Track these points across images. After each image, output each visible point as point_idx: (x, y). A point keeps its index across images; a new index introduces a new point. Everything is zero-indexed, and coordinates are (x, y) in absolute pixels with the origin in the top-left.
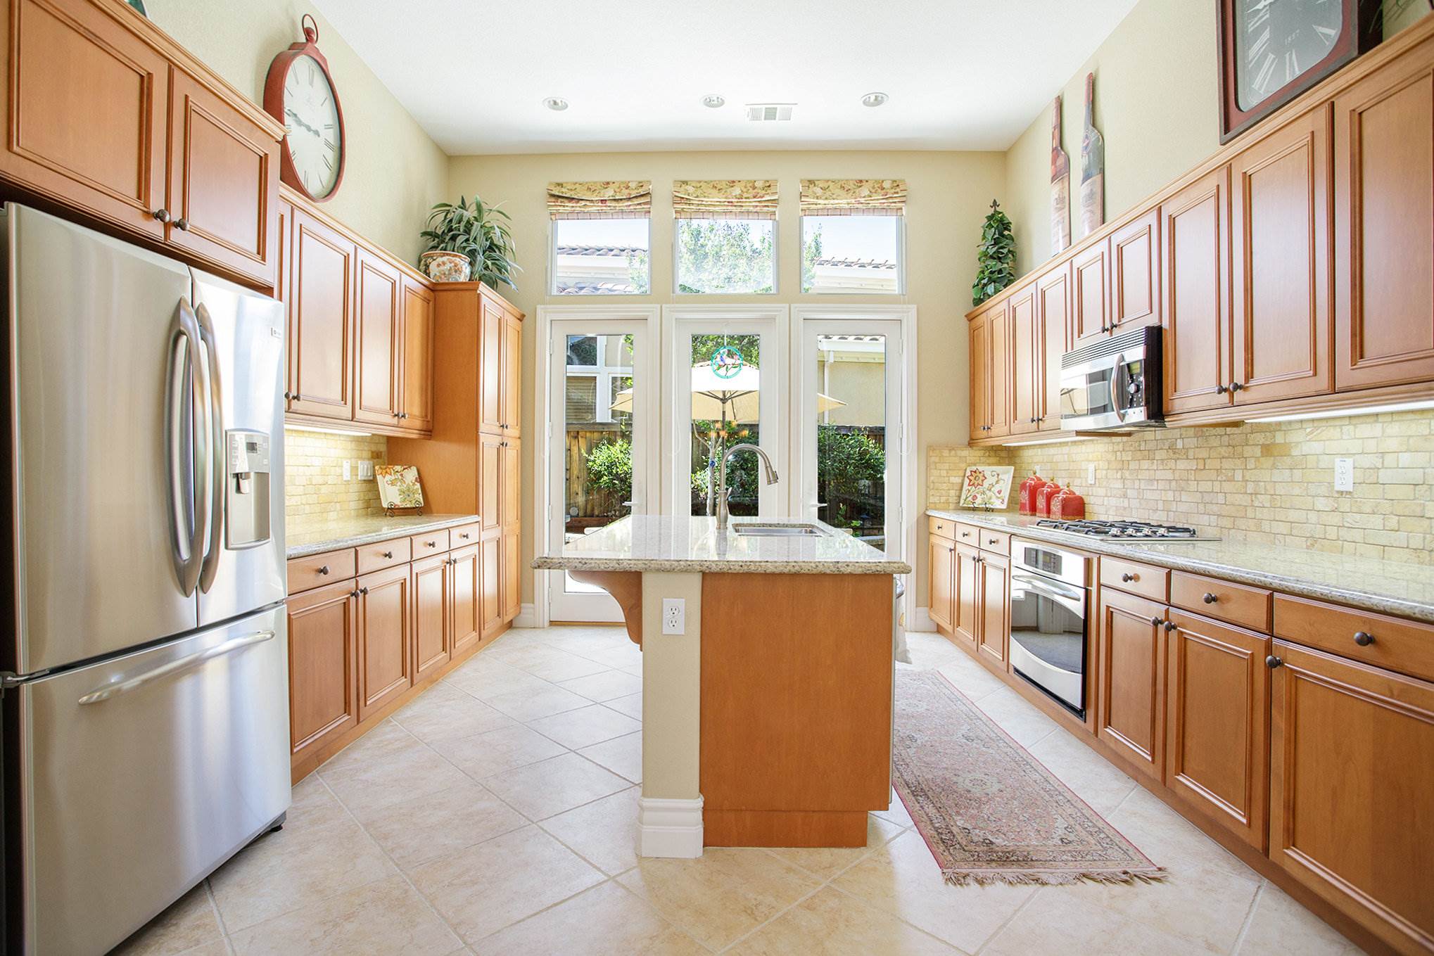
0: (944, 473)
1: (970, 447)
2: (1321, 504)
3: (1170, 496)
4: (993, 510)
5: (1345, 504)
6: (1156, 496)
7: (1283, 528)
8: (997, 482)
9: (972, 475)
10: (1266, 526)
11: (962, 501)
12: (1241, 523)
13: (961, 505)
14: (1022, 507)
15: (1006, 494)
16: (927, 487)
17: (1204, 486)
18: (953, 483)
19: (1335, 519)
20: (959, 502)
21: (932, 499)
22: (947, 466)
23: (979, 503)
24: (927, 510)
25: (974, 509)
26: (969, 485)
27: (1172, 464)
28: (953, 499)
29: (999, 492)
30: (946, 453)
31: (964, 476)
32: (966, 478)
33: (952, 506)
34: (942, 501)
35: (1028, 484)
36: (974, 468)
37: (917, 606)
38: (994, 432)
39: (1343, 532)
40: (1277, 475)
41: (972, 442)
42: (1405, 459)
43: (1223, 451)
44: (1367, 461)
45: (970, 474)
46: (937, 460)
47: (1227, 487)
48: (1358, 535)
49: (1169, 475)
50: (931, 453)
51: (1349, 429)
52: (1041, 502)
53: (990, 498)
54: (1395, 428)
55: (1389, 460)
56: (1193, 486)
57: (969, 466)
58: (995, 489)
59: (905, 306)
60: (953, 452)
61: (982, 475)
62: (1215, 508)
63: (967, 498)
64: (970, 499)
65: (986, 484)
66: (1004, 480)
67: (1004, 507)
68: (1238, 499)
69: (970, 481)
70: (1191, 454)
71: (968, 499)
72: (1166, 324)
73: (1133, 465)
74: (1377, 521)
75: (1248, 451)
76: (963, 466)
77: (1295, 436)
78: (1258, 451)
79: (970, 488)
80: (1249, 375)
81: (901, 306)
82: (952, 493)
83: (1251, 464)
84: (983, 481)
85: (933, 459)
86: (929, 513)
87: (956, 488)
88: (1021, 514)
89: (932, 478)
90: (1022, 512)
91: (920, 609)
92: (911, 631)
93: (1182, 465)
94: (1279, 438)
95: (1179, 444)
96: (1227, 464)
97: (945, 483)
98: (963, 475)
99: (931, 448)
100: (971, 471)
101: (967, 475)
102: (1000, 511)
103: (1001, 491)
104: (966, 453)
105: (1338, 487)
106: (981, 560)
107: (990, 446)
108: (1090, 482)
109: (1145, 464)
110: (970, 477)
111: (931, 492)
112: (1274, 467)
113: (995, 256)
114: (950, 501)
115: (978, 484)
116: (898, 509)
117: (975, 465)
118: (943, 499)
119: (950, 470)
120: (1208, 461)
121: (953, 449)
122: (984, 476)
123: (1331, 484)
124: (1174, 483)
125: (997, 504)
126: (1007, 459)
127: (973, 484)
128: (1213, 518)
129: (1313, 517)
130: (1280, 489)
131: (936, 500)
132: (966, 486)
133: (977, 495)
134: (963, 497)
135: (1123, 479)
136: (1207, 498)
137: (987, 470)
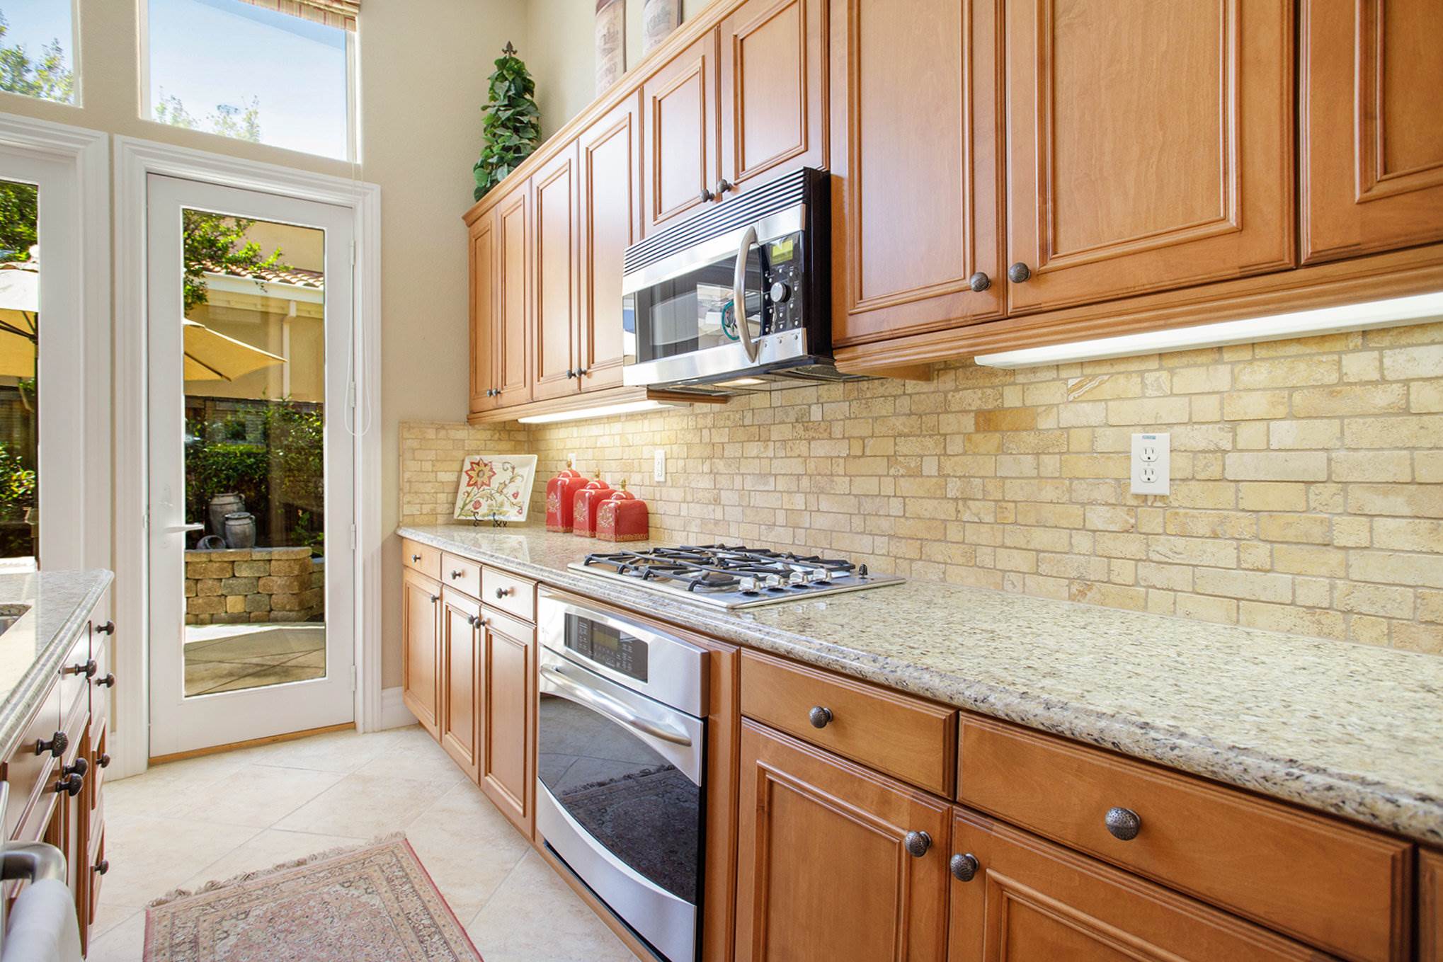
0: (428, 466)
1: (470, 425)
2: (1098, 517)
3: (799, 502)
4: (505, 524)
5: (1152, 520)
6: (773, 500)
7: (1020, 561)
8: (512, 480)
9: (472, 469)
10: (985, 557)
11: (457, 512)
12: (936, 551)
13: (456, 516)
14: (551, 519)
15: (525, 499)
16: (400, 489)
17: (871, 485)
18: (443, 483)
19: (1133, 546)
20: (453, 513)
21: (407, 510)
22: (432, 455)
23: (483, 513)
24: (398, 526)
25: (476, 523)
26: (469, 485)
27: (802, 448)
28: (443, 508)
29: (515, 495)
30: (431, 434)
31: (461, 470)
32: (464, 474)
33: (441, 519)
34: (425, 511)
35: (559, 483)
36: (476, 458)
37: (383, 689)
38: (506, 398)
39: (1146, 571)
40: (1008, 466)
41: (473, 417)
42: (1285, 432)
43: (899, 424)
44: (1200, 438)
45: (469, 467)
46: (415, 444)
47: (907, 486)
48: (1179, 577)
49: (796, 466)
50: (406, 435)
51: (1157, 377)
52: (581, 512)
53: (502, 505)
54: (1259, 373)
55: (1249, 435)
56: (842, 484)
57: (469, 454)
58: (510, 490)
59: (359, 183)
60: (442, 433)
61: (488, 468)
62: (885, 524)
63: (465, 505)
64: (470, 507)
65: (495, 483)
66: (522, 477)
67: (522, 518)
68: (928, 507)
69: (471, 478)
70: (837, 430)
71: (467, 508)
72: (839, 168)
73: (731, 451)
74: (1224, 553)
75: (949, 423)
76: (460, 454)
77: (1046, 393)
78: (969, 423)
79: (469, 489)
80: (1048, 248)
81: (350, 181)
82: (442, 497)
83: (955, 446)
84: (490, 478)
85: (409, 443)
86: (402, 533)
87: (448, 491)
88: (548, 531)
89: (407, 475)
90: (551, 528)
91: (389, 691)
92: (374, 732)
93: (821, 448)
94: (1012, 398)
95: (816, 413)
96: (905, 447)
97: (429, 482)
98: (459, 469)
99: (405, 425)
100: (472, 463)
101: (465, 469)
102: (516, 525)
103: (518, 493)
104: (462, 434)
105: (1138, 487)
106: (484, 624)
107: (499, 423)
108: (657, 479)
109: (753, 449)
110: (469, 473)
111: (407, 498)
112: (1001, 450)
113: (510, 124)
114: (439, 510)
115: (483, 484)
116: (350, 527)
117: (478, 452)
118: (426, 509)
119: (437, 460)
120: (870, 442)
121: (443, 427)
122: (491, 470)
123: (1122, 483)
124: (805, 482)
125: (512, 515)
126: (526, 444)
127: (475, 484)
128: (881, 543)
129: (1083, 542)
130: (1015, 491)
131: (415, 510)
132: (463, 488)
133: (481, 500)
134: (459, 503)
135: (714, 473)
136: (868, 506)
137: (496, 460)
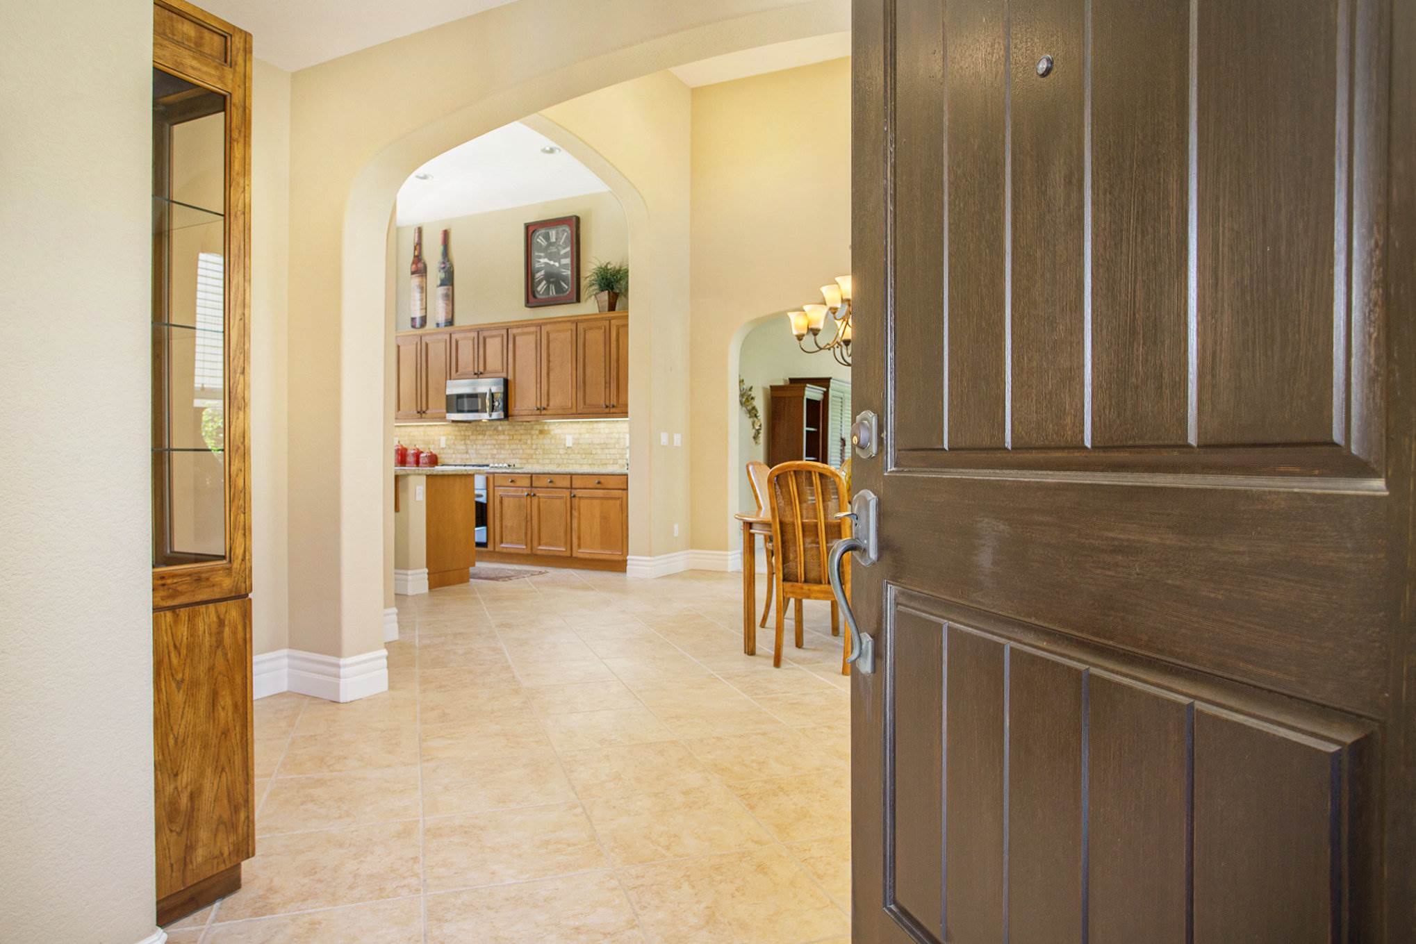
2: (561, 451)
3: (495, 451)
5: (569, 451)
6: (486, 452)
7: (547, 461)
10: (541, 461)
12: (530, 461)
17: (514, 446)
19: (566, 456)
27: (496, 437)
39: (569, 461)
40: (545, 441)
42: (587, 436)
43: (522, 432)
44: (576, 436)
47: (524, 446)
48: (573, 461)
49: (494, 442)
51: (570, 425)
52: (411, 459)
54: (584, 426)
55: (583, 436)
56: (507, 446)
62: (519, 456)
68: (528, 451)
70: (506, 433)
72: (510, 378)
73: (471, 437)
74: (579, 456)
75: (533, 432)
77: (552, 427)
78: (537, 432)
80: (548, 405)
83: (535, 437)
93: (502, 437)
94: (546, 428)
95: (500, 428)
96: (523, 437)
105: (567, 445)
108: (442, 447)
109: (480, 437)
112: (544, 438)
120: (515, 436)
123: (565, 445)
124: (497, 446)
128: (517, 460)
129: (558, 456)
130: (547, 447)
135: (465, 444)
136: (514, 452)
